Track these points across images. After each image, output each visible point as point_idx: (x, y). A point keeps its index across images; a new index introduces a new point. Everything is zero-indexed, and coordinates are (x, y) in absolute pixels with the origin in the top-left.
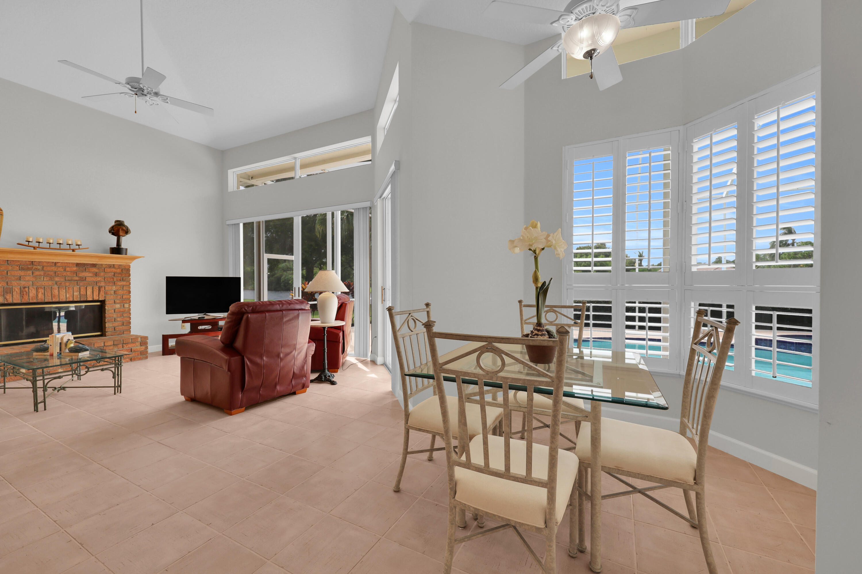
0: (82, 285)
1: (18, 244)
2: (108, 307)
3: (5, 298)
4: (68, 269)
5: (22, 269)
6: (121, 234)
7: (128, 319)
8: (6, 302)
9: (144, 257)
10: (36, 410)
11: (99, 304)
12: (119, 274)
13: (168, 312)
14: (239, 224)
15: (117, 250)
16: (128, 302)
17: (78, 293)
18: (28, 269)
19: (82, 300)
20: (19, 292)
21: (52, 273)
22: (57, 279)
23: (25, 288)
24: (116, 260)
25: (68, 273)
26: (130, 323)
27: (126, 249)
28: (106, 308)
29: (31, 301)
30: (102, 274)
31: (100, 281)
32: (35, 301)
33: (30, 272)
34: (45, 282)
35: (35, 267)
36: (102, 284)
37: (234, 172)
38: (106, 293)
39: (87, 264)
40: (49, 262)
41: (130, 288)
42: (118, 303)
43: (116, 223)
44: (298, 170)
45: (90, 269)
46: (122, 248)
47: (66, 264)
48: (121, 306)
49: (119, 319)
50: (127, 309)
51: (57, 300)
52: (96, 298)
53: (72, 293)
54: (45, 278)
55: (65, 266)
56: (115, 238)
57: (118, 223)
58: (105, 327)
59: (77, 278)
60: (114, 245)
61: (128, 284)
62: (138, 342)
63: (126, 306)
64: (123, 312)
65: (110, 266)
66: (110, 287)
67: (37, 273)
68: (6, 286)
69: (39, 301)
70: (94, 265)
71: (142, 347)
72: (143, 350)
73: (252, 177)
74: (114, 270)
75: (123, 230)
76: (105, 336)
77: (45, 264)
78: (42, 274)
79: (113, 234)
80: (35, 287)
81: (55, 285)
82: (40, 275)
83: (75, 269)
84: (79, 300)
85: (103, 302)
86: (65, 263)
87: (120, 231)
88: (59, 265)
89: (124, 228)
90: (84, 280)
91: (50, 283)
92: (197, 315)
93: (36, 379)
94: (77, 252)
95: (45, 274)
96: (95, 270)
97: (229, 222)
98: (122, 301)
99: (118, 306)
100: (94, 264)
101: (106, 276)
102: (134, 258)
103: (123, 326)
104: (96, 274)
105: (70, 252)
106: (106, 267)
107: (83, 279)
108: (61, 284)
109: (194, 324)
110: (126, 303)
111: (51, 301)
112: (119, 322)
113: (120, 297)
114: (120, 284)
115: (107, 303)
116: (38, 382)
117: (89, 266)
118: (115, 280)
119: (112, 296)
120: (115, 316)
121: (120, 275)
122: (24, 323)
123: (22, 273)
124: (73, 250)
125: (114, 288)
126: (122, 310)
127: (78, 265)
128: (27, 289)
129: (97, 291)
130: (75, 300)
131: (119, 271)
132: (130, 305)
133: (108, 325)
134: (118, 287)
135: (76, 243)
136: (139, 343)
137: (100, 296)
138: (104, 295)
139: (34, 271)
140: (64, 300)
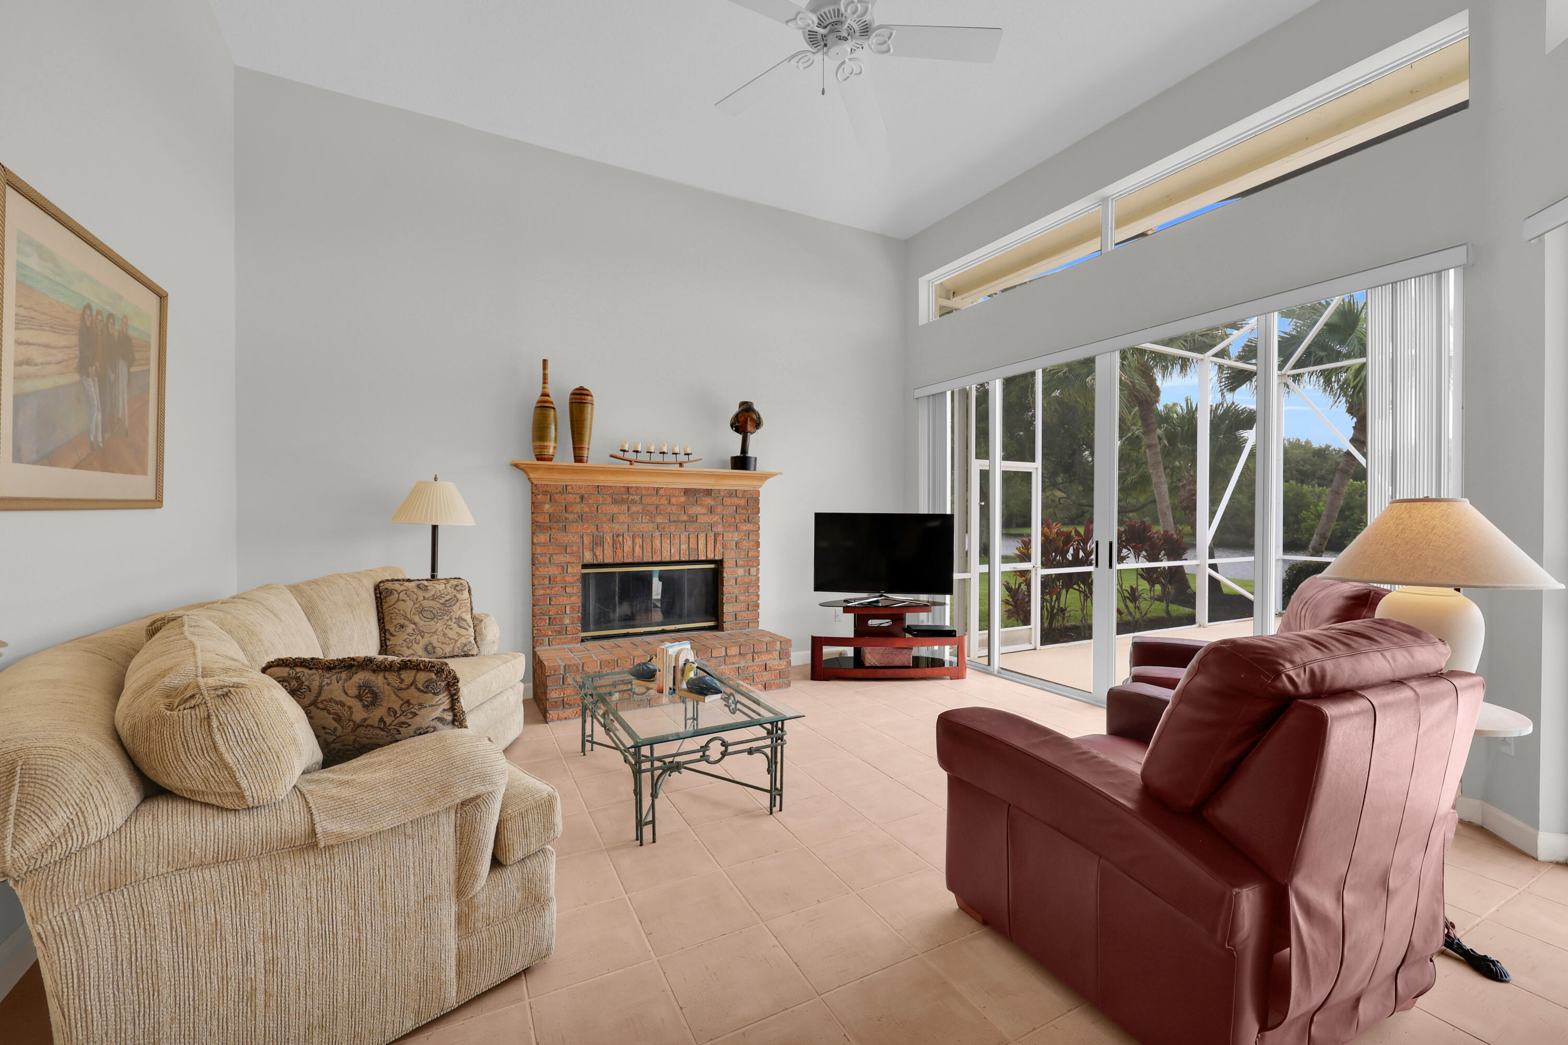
0: (691, 530)
1: (611, 456)
2: (728, 574)
3: (594, 554)
4: (673, 500)
5: (615, 502)
6: (749, 428)
7: (755, 598)
8: (595, 562)
9: (781, 474)
10: (639, 837)
11: (712, 566)
12: (744, 508)
13: (817, 588)
14: (945, 392)
15: (741, 462)
16: (755, 565)
17: (687, 545)
18: (623, 501)
19: (691, 559)
20: (611, 543)
21: (652, 509)
22: (659, 519)
23: (618, 536)
24: (739, 481)
25: (674, 508)
26: (757, 606)
27: (756, 459)
28: (725, 575)
29: (626, 561)
30: (719, 509)
31: (716, 523)
32: (630, 560)
33: (625, 507)
34: (643, 525)
35: (631, 497)
36: (719, 529)
37: (929, 281)
38: (724, 547)
39: (699, 490)
40: (648, 488)
41: (758, 535)
42: (742, 567)
43: (741, 408)
44: (1111, 228)
45: (704, 499)
46: (750, 458)
47: (671, 491)
48: (745, 572)
49: (742, 598)
50: (754, 578)
51: (659, 559)
52: (711, 556)
53: (678, 546)
54: (644, 517)
55: (670, 494)
56: (739, 437)
57: (745, 406)
58: (723, 613)
59: (685, 518)
60: (738, 453)
61: (755, 528)
62: (776, 650)
63: (753, 571)
64: (748, 583)
65: (733, 494)
66: (730, 535)
67: (634, 509)
68: (596, 533)
69: (636, 560)
70: (708, 492)
71: (782, 662)
72: (783, 667)
73: (954, 293)
74: (735, 500)
75: (752, 419)
76: (722, 630)
77: (644, 492)
78: (640, 511)
79: (737, 430)
80: (631, 534)
81: (657, 531)
82: (638, 512)
83: (683, 499)
84: (687, 559)
85: (719, 563)
86: (669, 489)
87: (749, 423)
88: (661, 492)
89: (754, 417)
90: (693, 522)
91: (651, 526)
92: (865, 595)
93: (640, 767)
94: (687, 468)
95: (644, 509)
96: (709, 501)
97: (919, 393)
98: (748, 561)
99: (741, 571)
100: (708, 490)
101: (724, 512)
102: (765, 477)
103: (748, 612)
104: (711, 510)
105: (677, 467)
106: (725, 496)
107: (693, 519)
108: (664, 528)
109: (861, 615)
110: (753, 566)
111: (650, 560)
112: (742, 604)
113: (744, 553)
114: (745, 528)
115: (726, 565)
116: (643, 774)
117: (701, 495)
118: (738, 521)
119: (733, 552)
120: (736, 591)
121: (745, 512)
122: (617, 599)
123: (615, 509)
124: (681, 465)
125: (736, 537)
126: (746, 580)
127: (687, 492)
128: (621, 538)
129: (713, 541)
130: (683, 559)
131: (742, 502)
132: (758, 569)
133: (728, 609)
134: (742, 534)
135: (685, 450)
136: (778, 653)
137: (717, 552)
138: (722, 551)
139: (630, 505)
140: (668, 559)
